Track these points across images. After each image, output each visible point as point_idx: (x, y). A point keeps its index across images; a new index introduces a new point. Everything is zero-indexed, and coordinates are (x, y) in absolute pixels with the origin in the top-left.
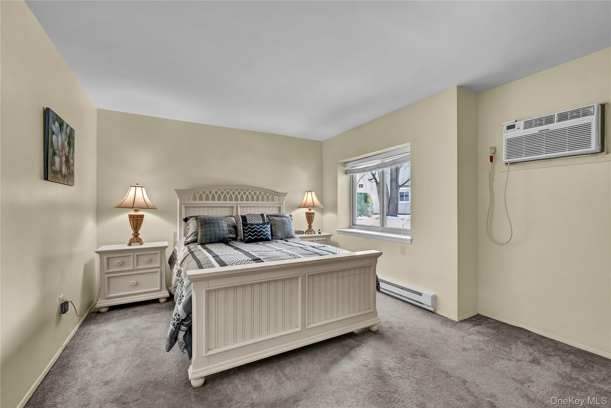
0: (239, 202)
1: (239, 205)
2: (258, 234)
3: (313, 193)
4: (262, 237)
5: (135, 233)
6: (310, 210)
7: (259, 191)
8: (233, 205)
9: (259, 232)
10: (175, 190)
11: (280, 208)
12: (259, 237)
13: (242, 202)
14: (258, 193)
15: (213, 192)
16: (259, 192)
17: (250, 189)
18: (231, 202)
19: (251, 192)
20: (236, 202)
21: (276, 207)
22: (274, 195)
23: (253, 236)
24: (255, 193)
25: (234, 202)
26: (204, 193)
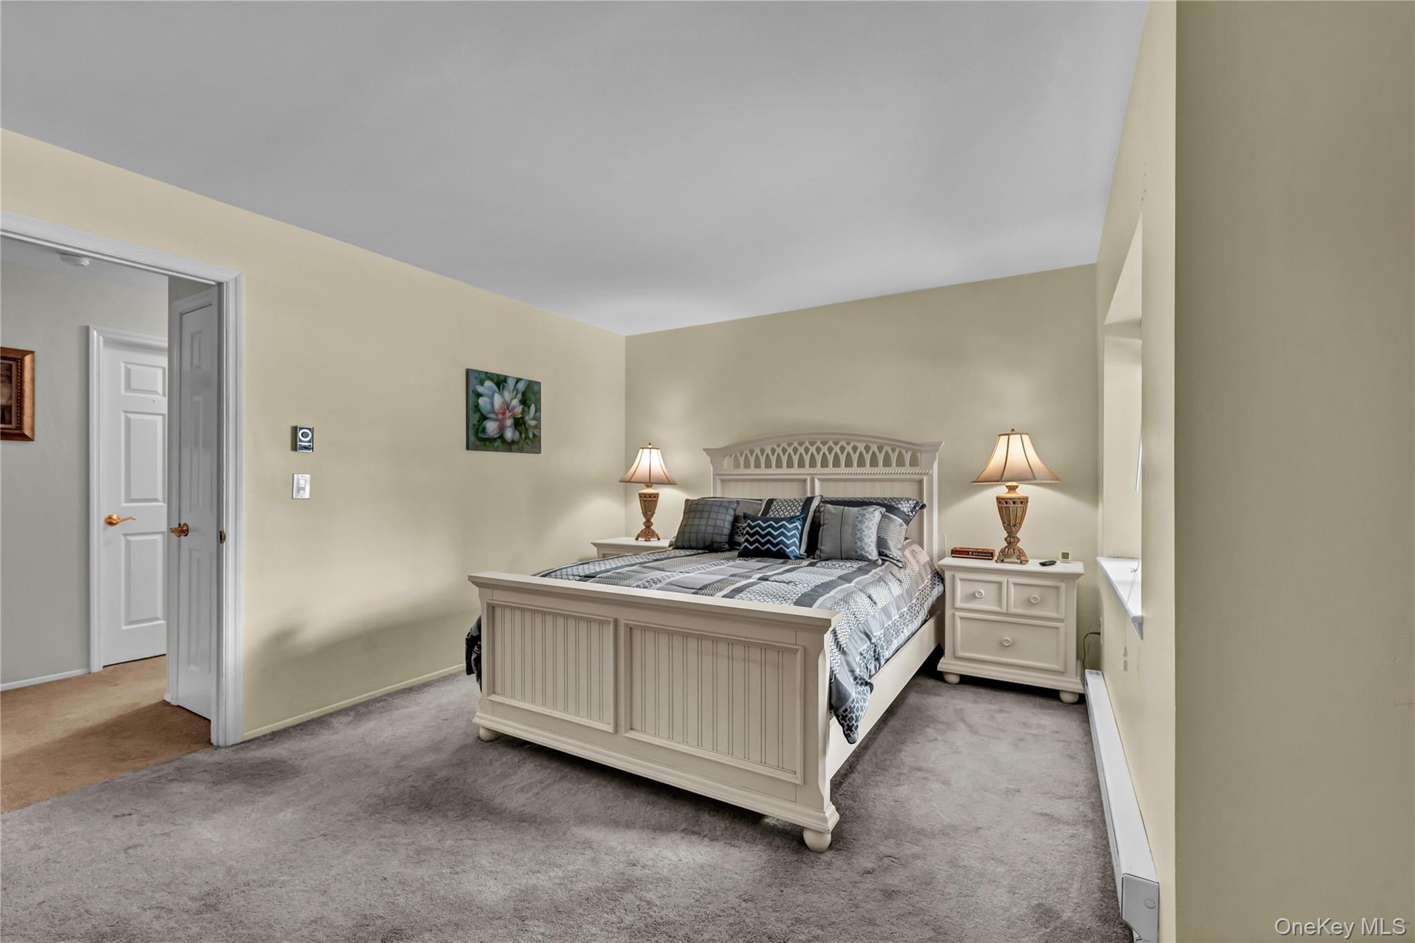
0: (819, 469)
1: (816, 477)
2: (760, 539)
3: (1026, 438)
4: (768, 547)
5: (646, 522)
6: (1012, 489)
7: (864, 441)
8: (804, 477)
9: (763, 537)
10: (704, 449)
11: (921, 482)
12: (763, 547)
13: (825, 470)
14: (861, 448)
15: (768, 451)
16: (865, 445)
17: (843, 440)
18: (801, 471)
19: (846, 446)
20: (813, 471)
21: (911, 480)
22: (904, 451)
23: (751, 544)
24: (855, 449)
25: (807, 470)
26: (752, 452)
